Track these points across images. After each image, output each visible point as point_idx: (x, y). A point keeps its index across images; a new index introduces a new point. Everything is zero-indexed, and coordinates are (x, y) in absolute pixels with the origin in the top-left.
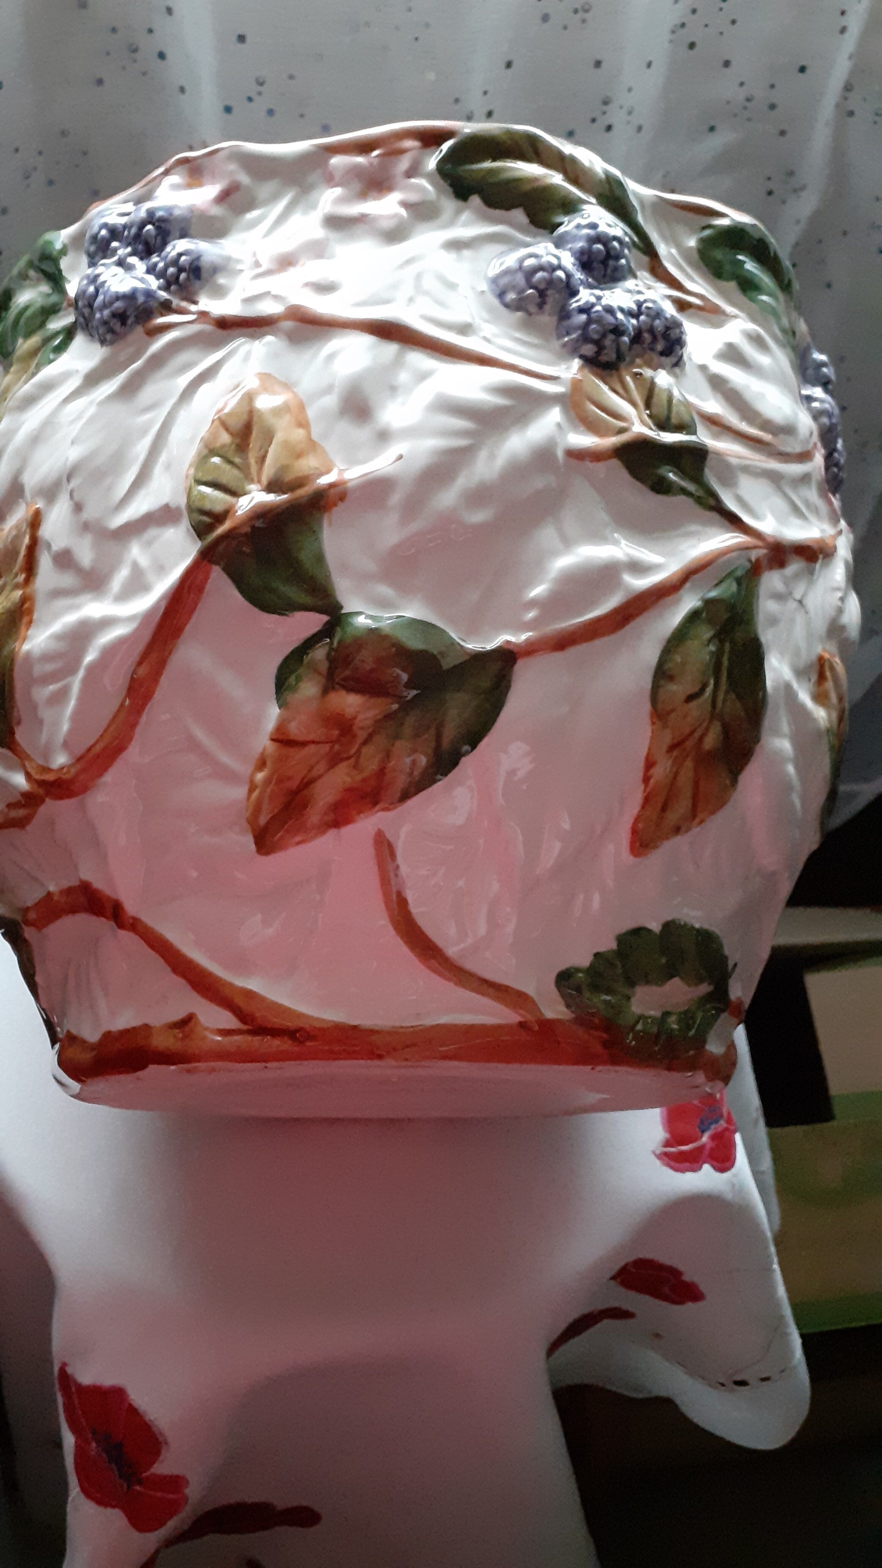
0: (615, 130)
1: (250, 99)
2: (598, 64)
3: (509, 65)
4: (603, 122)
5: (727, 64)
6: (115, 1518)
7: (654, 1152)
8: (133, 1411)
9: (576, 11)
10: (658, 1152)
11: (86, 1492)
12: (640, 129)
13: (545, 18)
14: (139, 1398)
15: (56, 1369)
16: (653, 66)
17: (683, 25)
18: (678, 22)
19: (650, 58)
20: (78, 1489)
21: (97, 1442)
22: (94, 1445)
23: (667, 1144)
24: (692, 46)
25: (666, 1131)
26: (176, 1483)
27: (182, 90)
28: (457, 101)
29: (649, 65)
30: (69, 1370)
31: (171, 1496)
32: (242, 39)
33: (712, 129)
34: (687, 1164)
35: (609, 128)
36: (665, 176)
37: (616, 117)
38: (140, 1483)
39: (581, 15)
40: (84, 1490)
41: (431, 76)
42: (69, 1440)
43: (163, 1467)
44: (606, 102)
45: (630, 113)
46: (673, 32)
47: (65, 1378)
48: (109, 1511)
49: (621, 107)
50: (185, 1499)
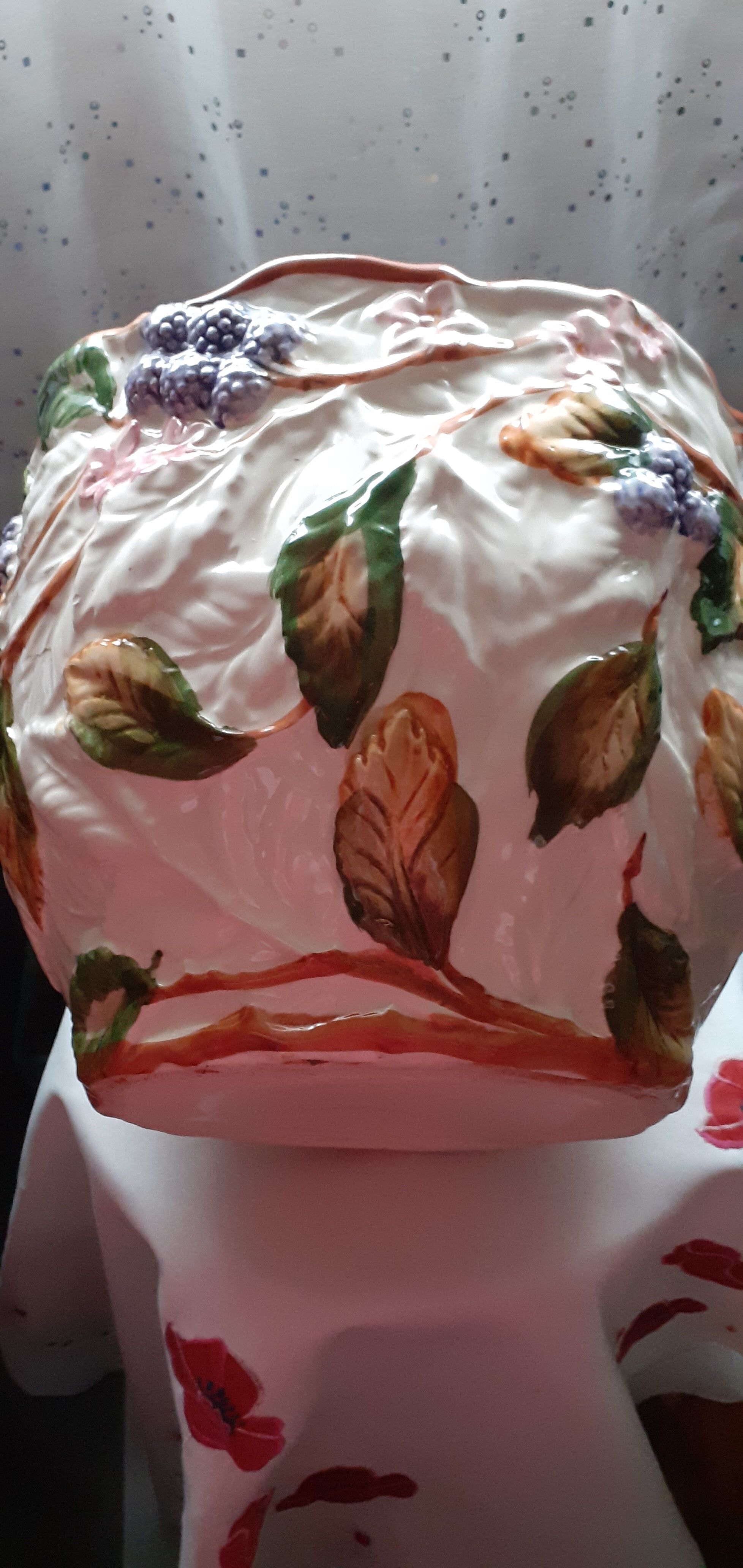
0: (614, 200)
1: (277, 222)
2: (589, 143)
3: (506, 157)
4: (601, 193)
5: (718, 122)
6: (223, 1459)
7: (697, 1130)
8: (231, 1360)
9: (562, 101)
10: (701, 1130)
11: (196, 1436)
12: (639, 193)
13: (535, 111)
14: (236, 1348)
15: (164, 1331)
16: (645, 136)
17: (669, 95)
18: (665, 92)
19: (640, 129)
20: (189, 1434)
21: (202, 1390)
22: (199, 1392)
23: (710, 1123)
24: (681, 111)
25: (709, 1111)
26: (272, 1425)
27: (220, 221)
28: (460, 196)
29: (640, 135)
30: (175, 1328)
31: (271, 1437)
32: (264, 172)
33: (712, 182)
34: (729, 1142)
35: (608, 198)
36: (672, 231)
37: (614, 186)
38: (243, 1424)
39: (568, 103)
40: (195, 1435)
41: (434, 178)
42: (178, 1390)
43: (260, 1410)
44: (602, 175)
45: (627, 181)
46: (660, 102)
47: (171, 1336)
48: (217, 1452)
49: (618, 177)
50: (283, 1440)
